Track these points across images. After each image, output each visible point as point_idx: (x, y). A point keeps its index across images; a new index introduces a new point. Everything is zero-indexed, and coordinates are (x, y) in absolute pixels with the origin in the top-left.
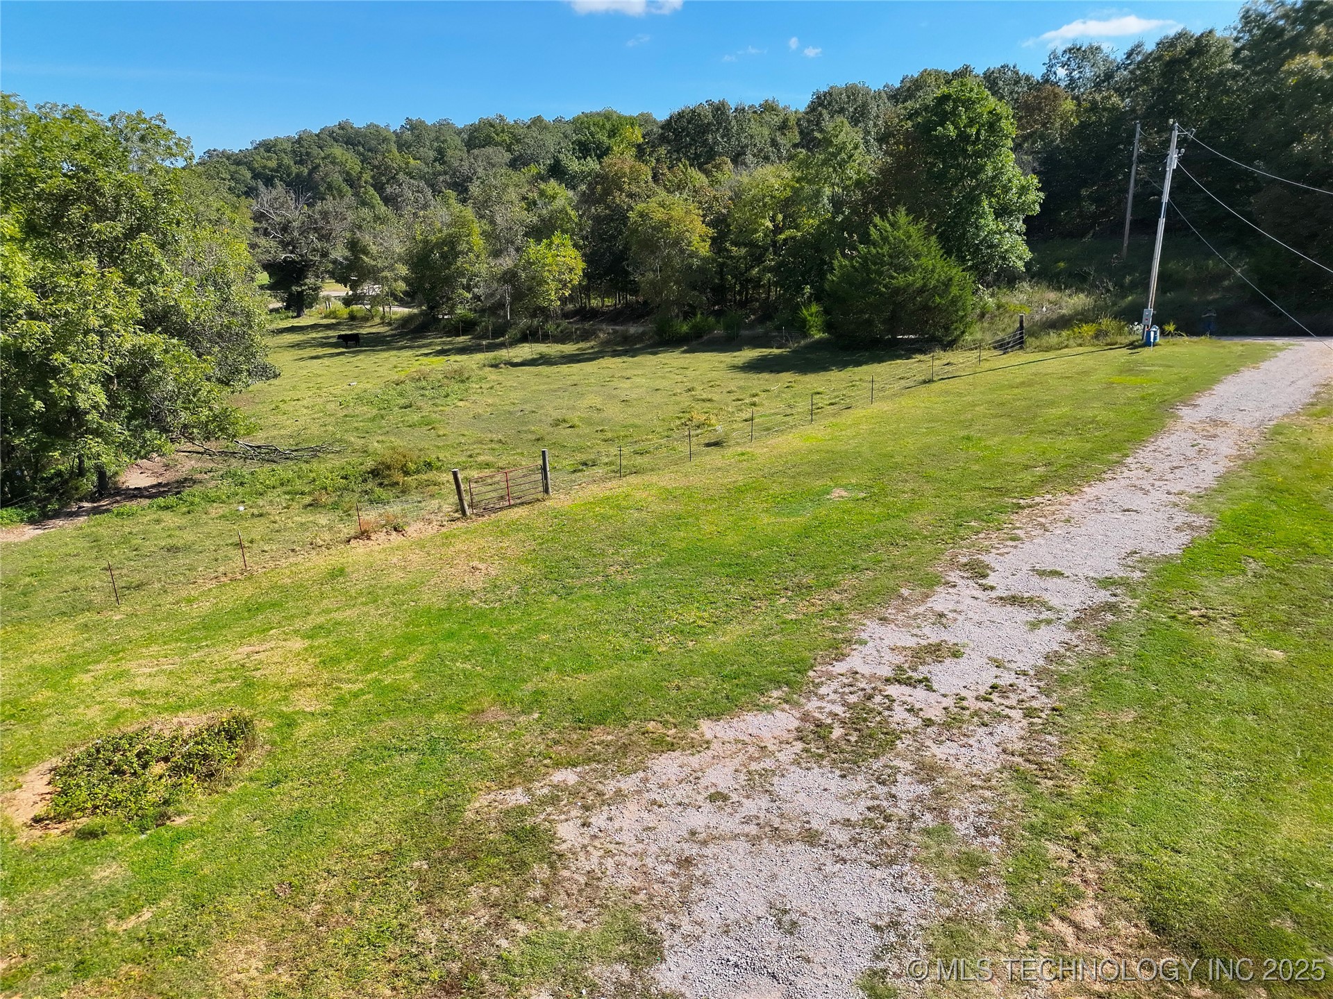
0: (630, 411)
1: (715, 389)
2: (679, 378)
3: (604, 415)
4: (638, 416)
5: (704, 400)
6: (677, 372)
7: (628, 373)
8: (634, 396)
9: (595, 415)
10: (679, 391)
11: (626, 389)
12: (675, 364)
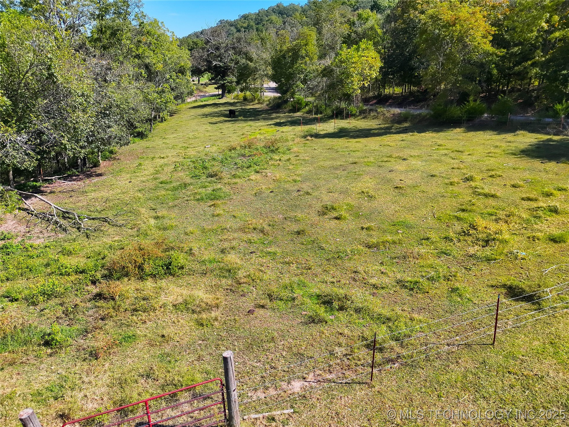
0: (403, 201)
1: (497, 181)
2: (455, 163)
3: (375, 204)
4: (410, 210)
5: (486, 195)
6: (452, 155)
7: (406, 153)
8: (409, 182)
9: (366, 204)
10: (456, 180)
11: (401, 172)
12: (449, 146)
